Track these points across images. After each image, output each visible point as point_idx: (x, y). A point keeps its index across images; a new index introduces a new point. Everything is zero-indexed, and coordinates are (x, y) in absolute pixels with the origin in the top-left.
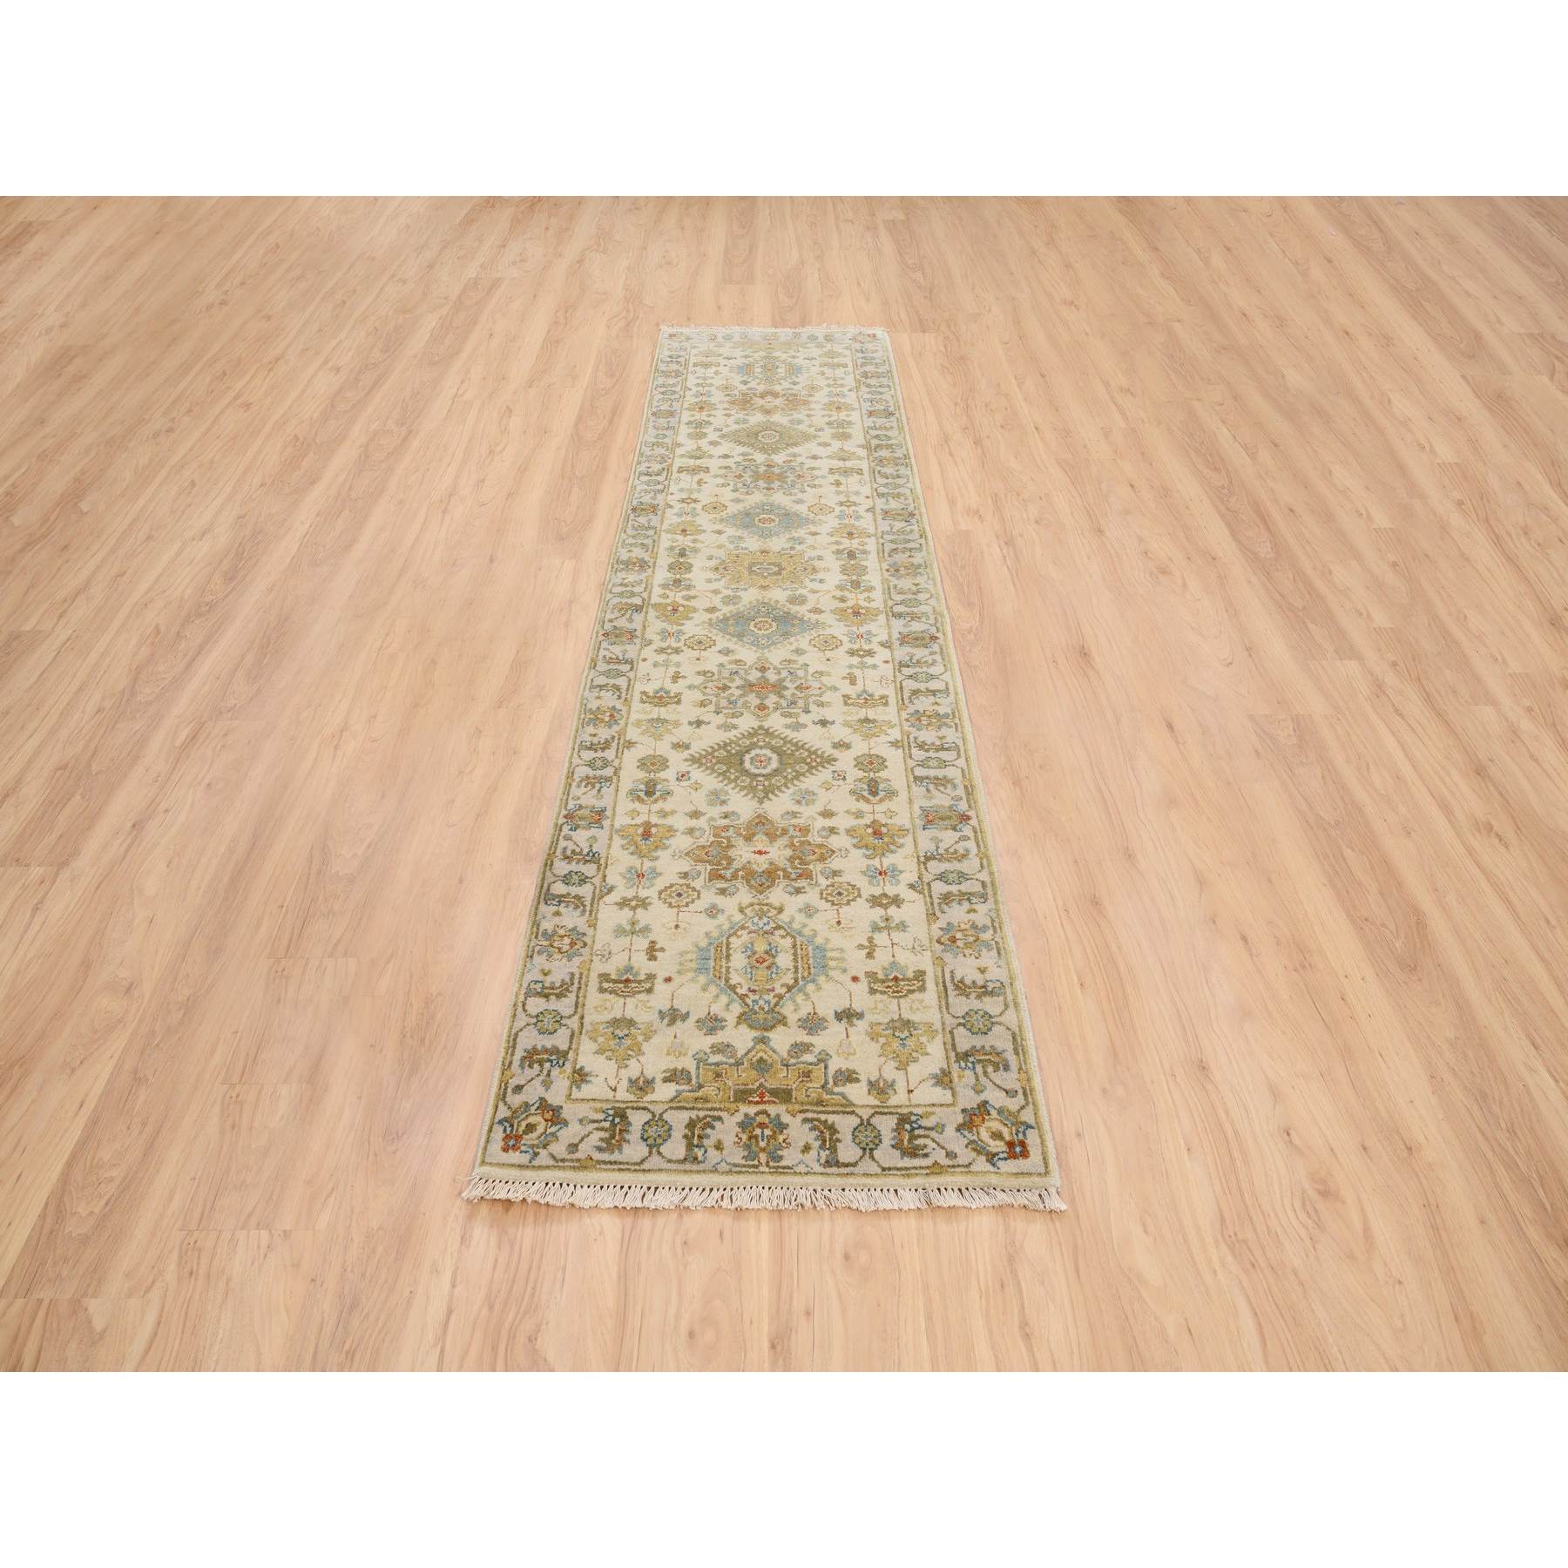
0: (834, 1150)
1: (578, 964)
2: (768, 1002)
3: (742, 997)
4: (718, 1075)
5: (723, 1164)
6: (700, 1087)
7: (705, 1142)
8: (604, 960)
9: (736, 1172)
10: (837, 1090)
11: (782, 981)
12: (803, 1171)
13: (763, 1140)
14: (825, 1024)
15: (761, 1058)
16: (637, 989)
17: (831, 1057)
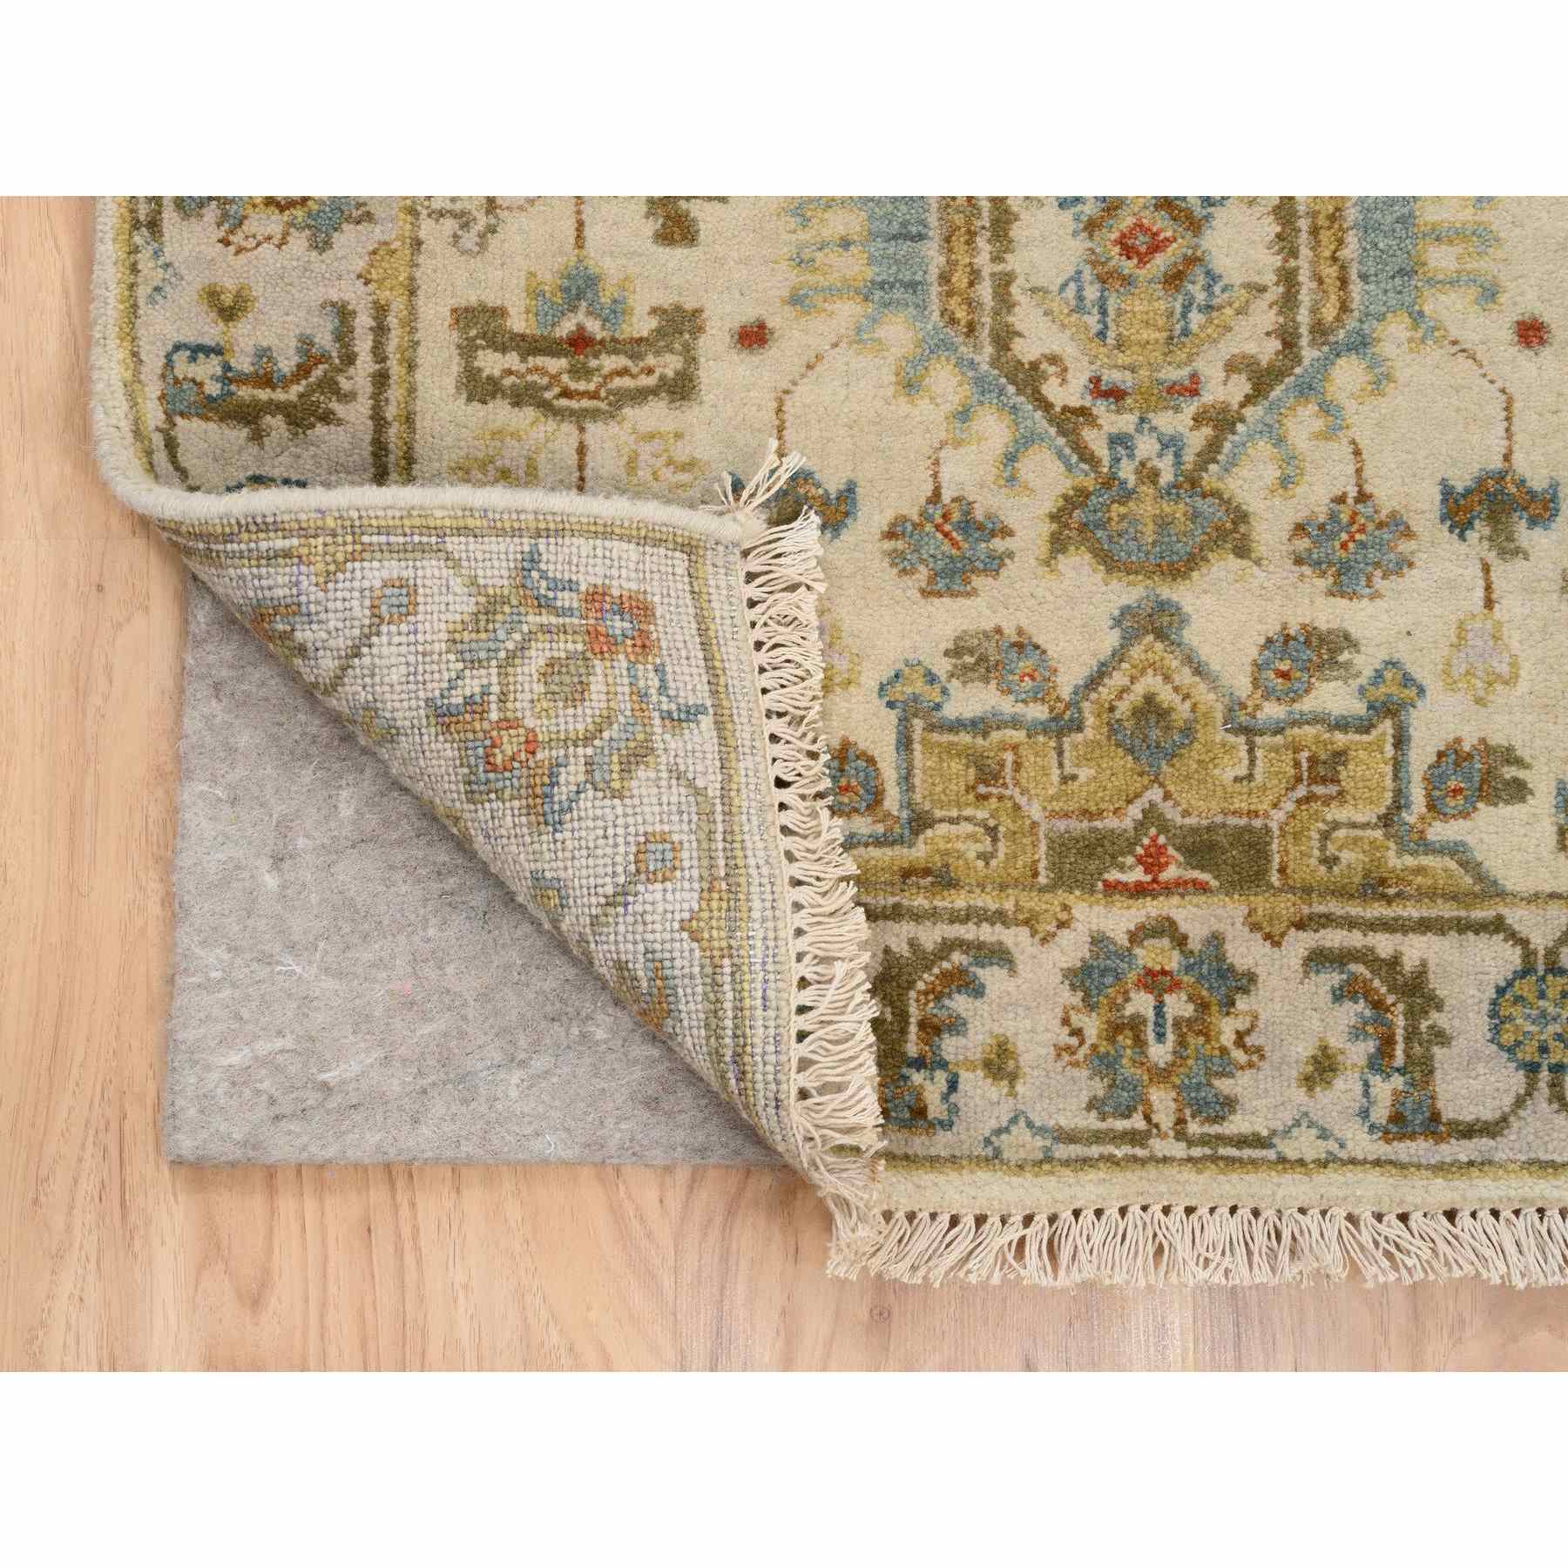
0: (1421, 1070)
1: (360, 264)
2: (1171, 444)
3: (1071, 421)
4: (987, 774)
5: (1020, 1133)
6: (920, 822)
7: (950, 1046)
8: (469, 240)
9: (1066, 1163)
10: (1440, 831)
11: (1232, 346)
12: (1309, 1156)
13: (1160, 1037)
14: (1405, 546)
15: (1149, 699)
16: (626, 382)
17: (1421, 691)
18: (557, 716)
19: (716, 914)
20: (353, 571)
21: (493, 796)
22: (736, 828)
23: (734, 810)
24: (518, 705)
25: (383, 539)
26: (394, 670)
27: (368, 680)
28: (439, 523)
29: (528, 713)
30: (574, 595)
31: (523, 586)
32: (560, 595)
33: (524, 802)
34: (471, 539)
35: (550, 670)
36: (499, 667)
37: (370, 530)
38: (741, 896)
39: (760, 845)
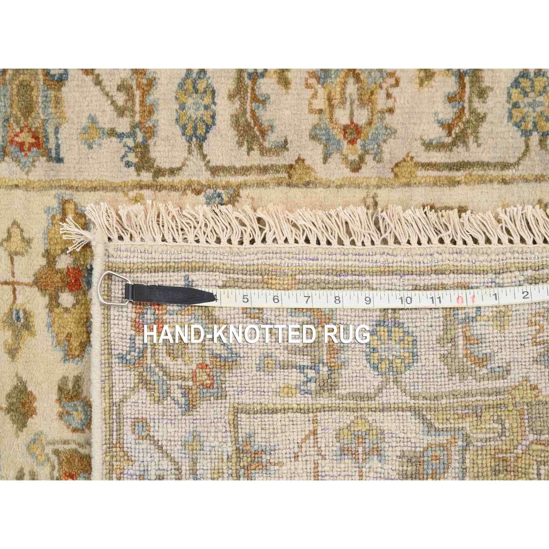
18: (192, 353)
19: (278, 281)
20: (127, 448)
21: (223, 386)
22: (241, 268)
23: (232, 268)
24: (187, 372)
25: (115, 433)
26: (169, 430)
27: (173, 443)
28: (108, 405)
29: (190, 367)
30: (137, 338)
31: (134, 364)
32: (137, 346)
33: (227, 371)
34: (114, 389)
35: (172, 355)
36: (170, 380)
37: (111, 440)
38: (270, 269)
39: (248, 256)
